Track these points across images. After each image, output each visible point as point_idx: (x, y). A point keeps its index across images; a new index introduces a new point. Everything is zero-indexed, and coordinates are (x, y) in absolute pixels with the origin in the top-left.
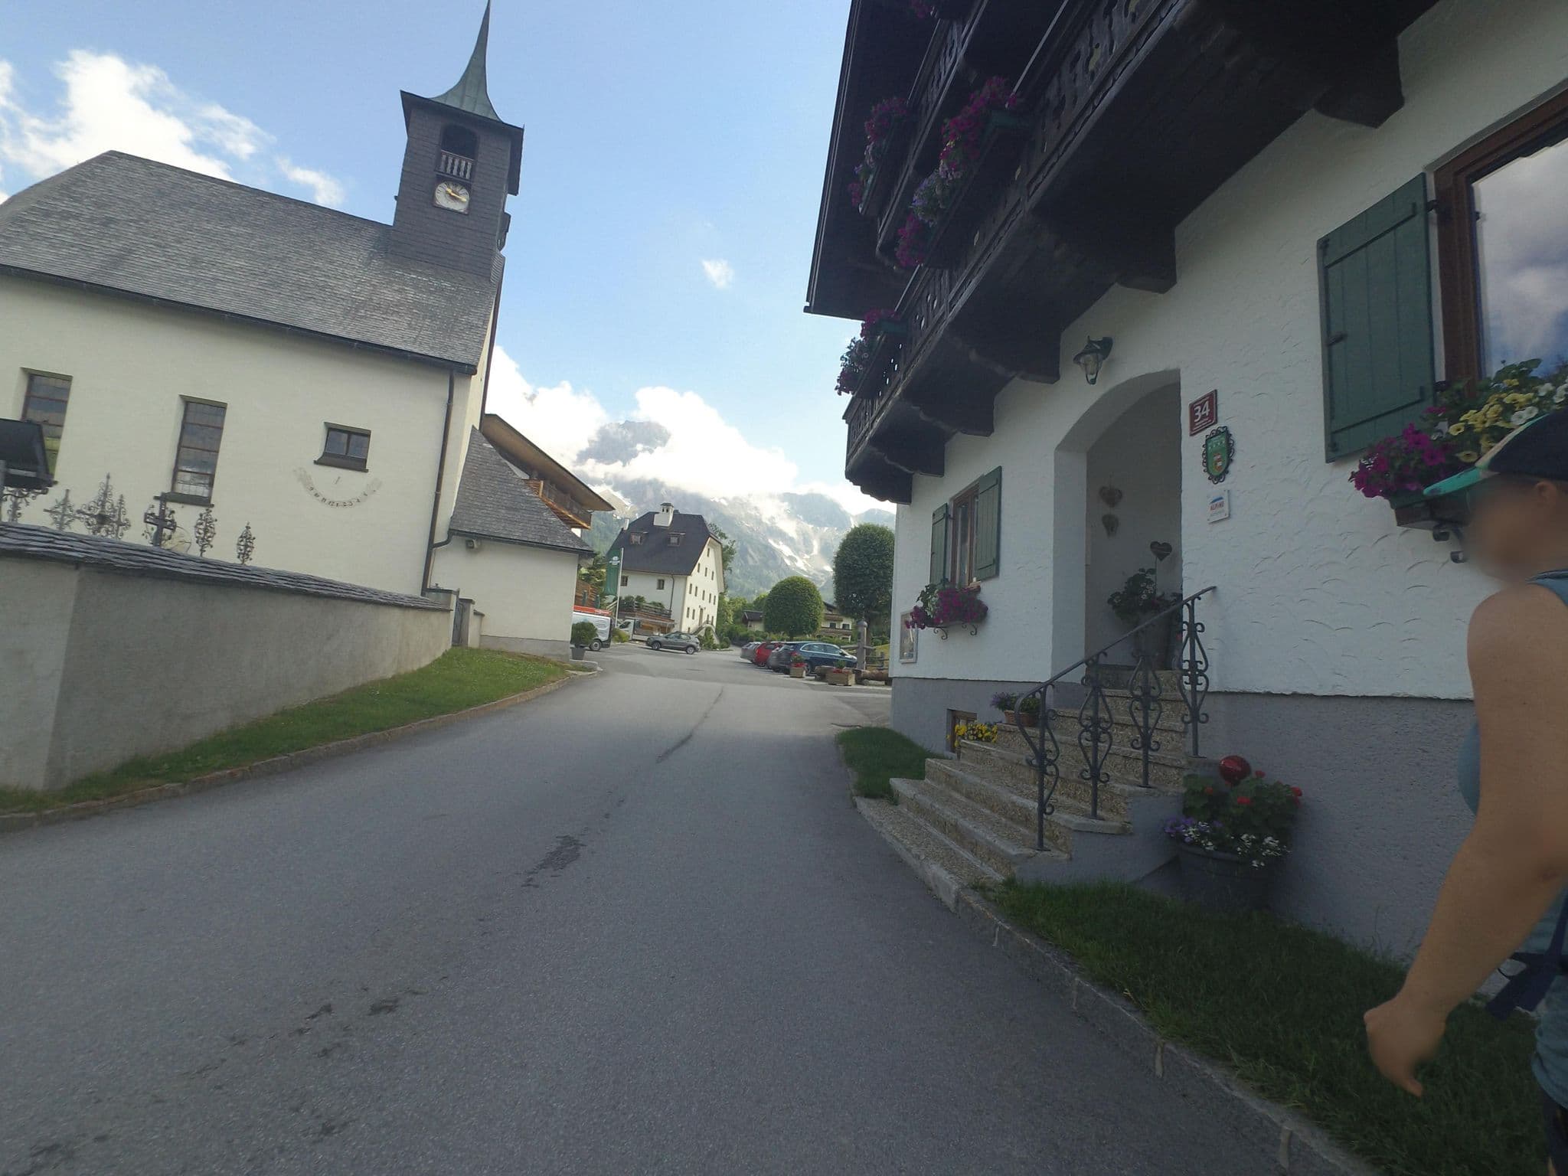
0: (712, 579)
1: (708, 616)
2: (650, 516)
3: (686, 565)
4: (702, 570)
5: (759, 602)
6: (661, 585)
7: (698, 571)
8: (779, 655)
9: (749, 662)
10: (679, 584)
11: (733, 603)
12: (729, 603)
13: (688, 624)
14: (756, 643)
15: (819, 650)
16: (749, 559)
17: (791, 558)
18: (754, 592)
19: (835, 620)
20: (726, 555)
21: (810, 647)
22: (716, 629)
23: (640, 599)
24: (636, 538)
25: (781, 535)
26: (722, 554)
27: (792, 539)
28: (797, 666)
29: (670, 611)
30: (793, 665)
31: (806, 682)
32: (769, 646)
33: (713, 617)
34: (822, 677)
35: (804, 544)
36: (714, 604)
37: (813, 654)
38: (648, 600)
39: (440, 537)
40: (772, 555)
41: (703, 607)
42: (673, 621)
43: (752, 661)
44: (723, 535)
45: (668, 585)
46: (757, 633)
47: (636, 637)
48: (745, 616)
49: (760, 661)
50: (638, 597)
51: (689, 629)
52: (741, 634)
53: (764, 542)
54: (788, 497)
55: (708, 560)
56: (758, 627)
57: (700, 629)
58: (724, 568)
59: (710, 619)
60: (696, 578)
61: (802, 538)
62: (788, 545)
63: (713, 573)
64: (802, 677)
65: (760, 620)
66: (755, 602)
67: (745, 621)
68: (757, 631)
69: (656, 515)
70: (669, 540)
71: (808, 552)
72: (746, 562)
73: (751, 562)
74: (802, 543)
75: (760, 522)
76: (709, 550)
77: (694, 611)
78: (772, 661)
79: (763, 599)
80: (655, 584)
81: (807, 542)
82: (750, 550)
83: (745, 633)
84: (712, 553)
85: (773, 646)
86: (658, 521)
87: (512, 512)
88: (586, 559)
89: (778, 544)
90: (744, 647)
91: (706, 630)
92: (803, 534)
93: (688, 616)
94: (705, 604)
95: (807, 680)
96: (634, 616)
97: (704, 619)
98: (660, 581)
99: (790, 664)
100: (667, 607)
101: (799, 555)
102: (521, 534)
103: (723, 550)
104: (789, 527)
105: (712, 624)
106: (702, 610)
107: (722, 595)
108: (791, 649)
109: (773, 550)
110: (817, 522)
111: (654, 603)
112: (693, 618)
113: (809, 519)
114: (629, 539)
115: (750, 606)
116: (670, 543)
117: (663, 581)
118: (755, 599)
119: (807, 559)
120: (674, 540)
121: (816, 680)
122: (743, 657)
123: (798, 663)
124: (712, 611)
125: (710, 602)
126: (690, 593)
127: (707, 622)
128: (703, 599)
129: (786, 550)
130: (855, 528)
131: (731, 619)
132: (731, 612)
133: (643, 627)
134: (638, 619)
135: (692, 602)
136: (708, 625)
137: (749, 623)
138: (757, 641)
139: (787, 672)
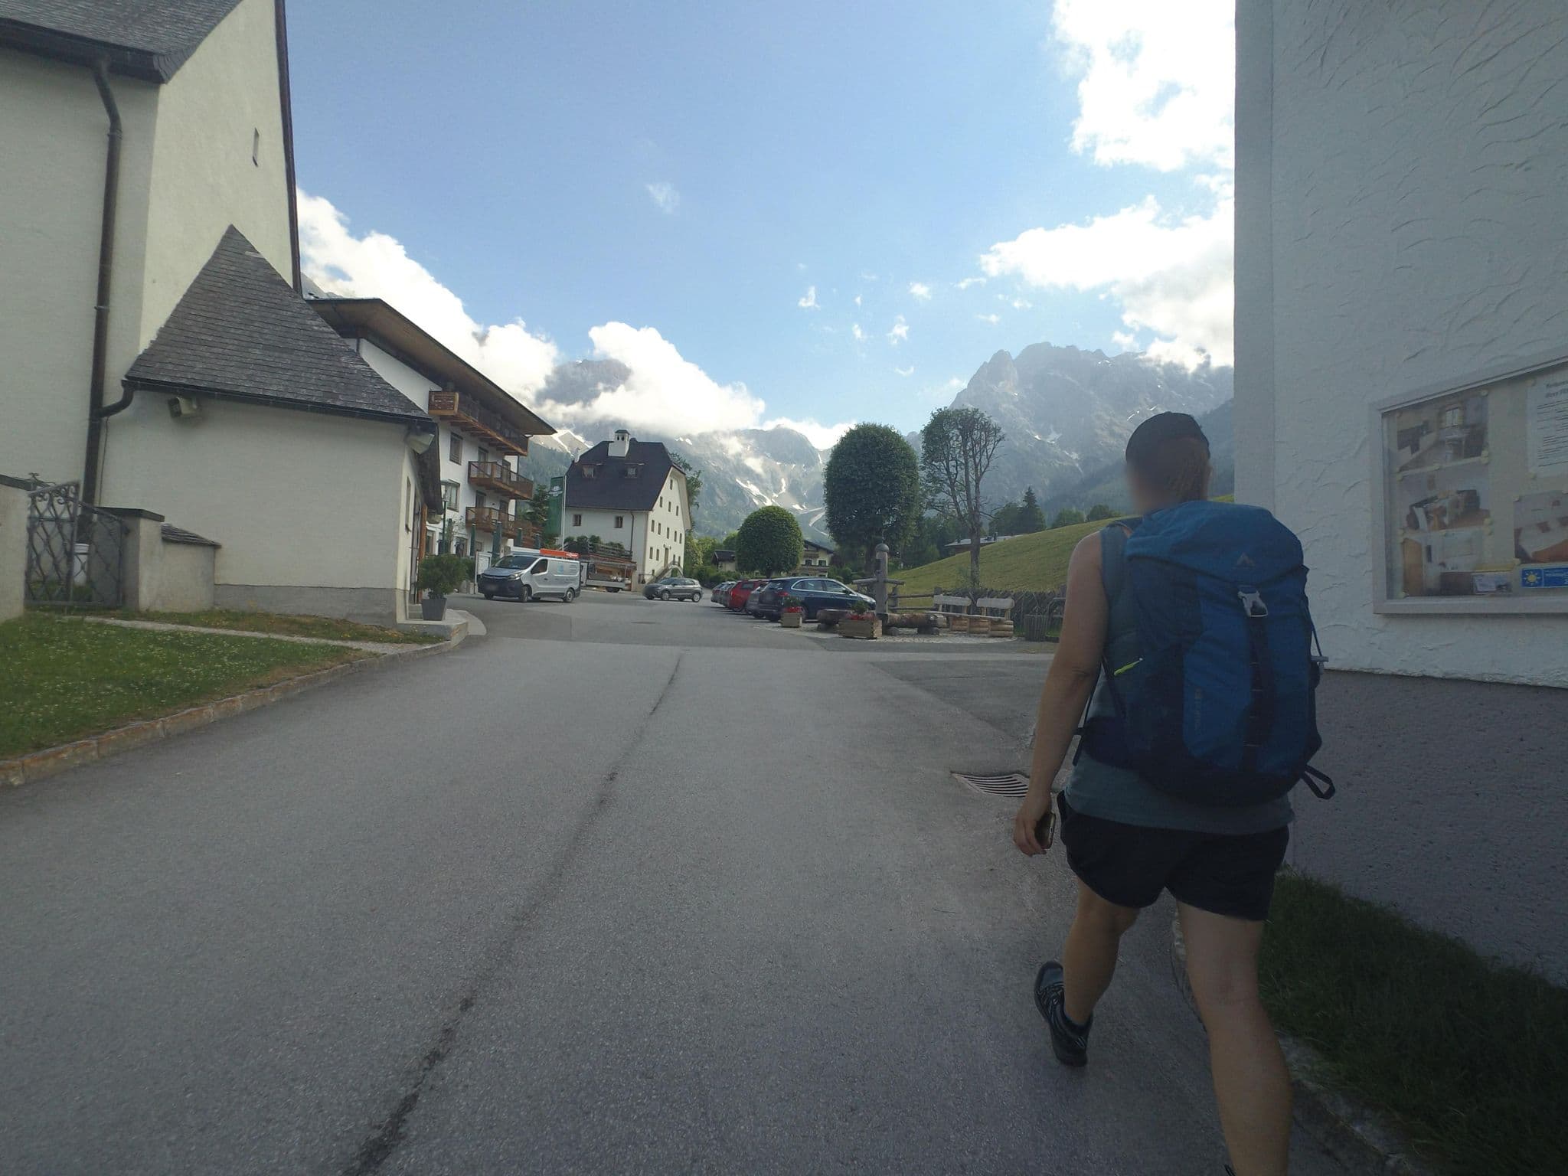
0: (677, 515)
1: (674, 556)
2: (603, 446)
3: (646, 500)
4: (665, 504)
5: (729, 542)
6: (619, 523)
7: (661, 506)
8: (762, 597)
9: (722, 606)
10: (639, 521)
11: (702, 544)
12: (698, 545)
13: (652, 566)
14: (730, 583)
15: (815, 587)
16: (717, 499)
17: (759, 497)
18: (723, 533)
19: (811, 557)
20: (691, 490)
21: (803, 585)
22: (684, 570)
23: (595, 539)
24: (588, 471)
25: (749, 473)
26: (687, 487)
27: (758, 475)
28: (792, 611)
29: (631, 552)
30: (784, 609)
31: (807, 634)
32: (745, 586)
33: (679, 558)
34: (828, 625)
35: (772, 482)
36: (680, 542)
37: (809, 593)
38: (605, 539)
39: (113, 394)
40: (740, 494)
41: (668, 546)
42: (635, 563)
43: (725, 605)
44: (686, 466)
45: (627, 523)
46: (728, 574)
47: (590, 582)
48: (716, 557)
49: (735, 605)
50: (593, 536)
51: (653, 571)
52: (712, 575)
53: (731, 482)
54: (755, 434)
55: (671, 493)
56: (729, 567)
57: (666, 570)
58: (690, 503)
59: (677, 560)
60: (658, 513)
61: (770, 477)
62: (755, 484)
63: (677, 507)
64: (798, 627)
65: (732, 560)
66: (725, 542)
67: (715, 562)
68: (729, 572)
69: (610, 444)
70: (625, 472)
71: (776, 491)
72: (714, 502)
73: (719, 503)
74: (770, 481)
75: (726, 461)
76: (672, 481)
77: (658, 551)
78: (753, 604)
79: (733, 538)
80: (612, 522)
81: (776, 482)
82: (717, 491)
83: (715, 574)
84: (675, 484)
85: (751, 586)
86: (613, 452)
87: (277, 354)
88: (418, 434)
89: (746, 483)
90: (715, 589)
91: (672, 571)
92: (772, 473)
93: (651, 558)
94: (670, 543)
95: (806, 631)
96: (588, 558)
97: (670, 560)
98: (617, 518)
99: (779, 610)
100: (627, 547)
101: (767, 494)
102: (281, 388)
103: (688, 482)
104: (755, 464)
105: (679, 565)
106: (667, 549)
107: (689, 533)
108: (779, 588)
109: (741, 489)
110: (785, 460)
111: (612, 544)
112: (657, 559)
113: (776, 456)
114: (580, 473)
115: (720, 546)
116: (626, 475)
117: (622, 519)
118: (725, 539)
119: (775, 498)
120: (631, 472)
121: (819, 630)
122: (714, 600)
123: (791, 606)
124: (678, 551)
125: (675, 541)
126: (653, 530)
127: (674, 563)
128: (668, 537)
129: (754, 490)
130: (851, 430)
131: (701, 561)
132: (700, 554)
133: (600, 571)
134: (592, 561)
135: (655, 541)
136: (676, 566)
137: (720, 563)
138: (729, 580)
139: (774, 618)
